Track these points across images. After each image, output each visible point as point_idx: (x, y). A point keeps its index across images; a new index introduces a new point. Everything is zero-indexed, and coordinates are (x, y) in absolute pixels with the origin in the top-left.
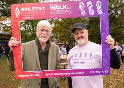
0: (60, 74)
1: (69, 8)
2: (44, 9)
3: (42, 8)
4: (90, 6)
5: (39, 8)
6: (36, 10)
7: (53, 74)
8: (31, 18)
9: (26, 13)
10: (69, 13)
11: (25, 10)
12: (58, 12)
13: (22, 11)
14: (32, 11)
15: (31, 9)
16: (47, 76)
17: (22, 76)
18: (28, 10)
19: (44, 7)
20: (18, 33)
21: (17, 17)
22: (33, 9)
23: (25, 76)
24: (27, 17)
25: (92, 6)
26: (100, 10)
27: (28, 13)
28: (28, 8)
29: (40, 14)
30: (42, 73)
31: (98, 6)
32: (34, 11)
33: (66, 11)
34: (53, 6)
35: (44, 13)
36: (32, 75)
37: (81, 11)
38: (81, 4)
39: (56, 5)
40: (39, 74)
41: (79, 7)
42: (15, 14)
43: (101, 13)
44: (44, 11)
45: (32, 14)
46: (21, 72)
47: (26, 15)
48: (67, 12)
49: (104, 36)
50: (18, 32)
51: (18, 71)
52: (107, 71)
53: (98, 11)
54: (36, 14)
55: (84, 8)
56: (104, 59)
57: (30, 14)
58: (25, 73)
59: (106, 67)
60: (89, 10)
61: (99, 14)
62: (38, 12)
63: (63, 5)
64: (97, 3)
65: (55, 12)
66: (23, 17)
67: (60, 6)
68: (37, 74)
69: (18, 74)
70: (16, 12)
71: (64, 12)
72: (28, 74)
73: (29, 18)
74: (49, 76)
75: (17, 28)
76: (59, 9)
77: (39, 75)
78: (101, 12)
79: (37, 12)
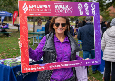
0: (62, 65)
1: (71, 8)
2: (50, 7)
3: (48, 6)
4: (87, 7)
5: (46, 6)
6: (43, 8)
7: (56, 66)
8: (38, 14)
9: (34, 10)
10: (70, 12)
11: (33, 7)
12: (62, 11)
13: (30, 7)
14: (39, 8)
15: (38, 7)
16: (51, 68)
17: (28, 69)
18: (36, 7)
19: (50, 5)
20: (26, 29)
21: (25, 13)
22: (40, 6)
23: (31, 69)
24: (35, 13)
25: (88, 7)
26: (94, 11)
27: (35, 10)
28: (36, 5)
29: (46, 11)
30: (46, 66)
31: (93, 7)
32: (41, 9)
33: (68, 10)
34: (57, 5)
35: (49, 11)
36: (37, 68)
37: (80, 11)
38: (80, 5)
39: (60, 4)
40: (44, 66)
41: (78, 8)
42: (23, 9)
43: (94, 14)
44: (50, 9)
45: (39, 11)
46: (27, 65)
47: (34, 11)
48: (69, 12)
49: (96, 33)
50: (26, 27)
51: (24, 64)
52: (99, 61)
53: (92, 12)
54: (42, 11)
55: (82, 9)
56: (97, 51)
57: (37, 11)
58: (31, 67)
59: (98, 58)
60: (85, 11)
61: (93, 14)
62: (45, 9)
63: (66, 5)
64: (92, 5)
65: (59, 11)
66: (30, 13)
67: (63, 5)
68: (42, 66)
69: (24, 67)
70: (24, 8)
71: (66, 11)
72: (33, 68)
73: (36, 14)
74: (52, 68)
75: (24, 23)
76: (62, 8)
77: (44, 68)
78: (95, 12)
79: (43, 10)
